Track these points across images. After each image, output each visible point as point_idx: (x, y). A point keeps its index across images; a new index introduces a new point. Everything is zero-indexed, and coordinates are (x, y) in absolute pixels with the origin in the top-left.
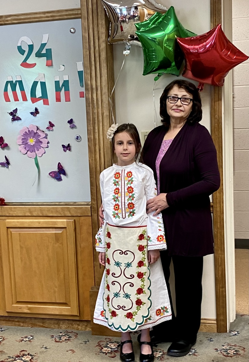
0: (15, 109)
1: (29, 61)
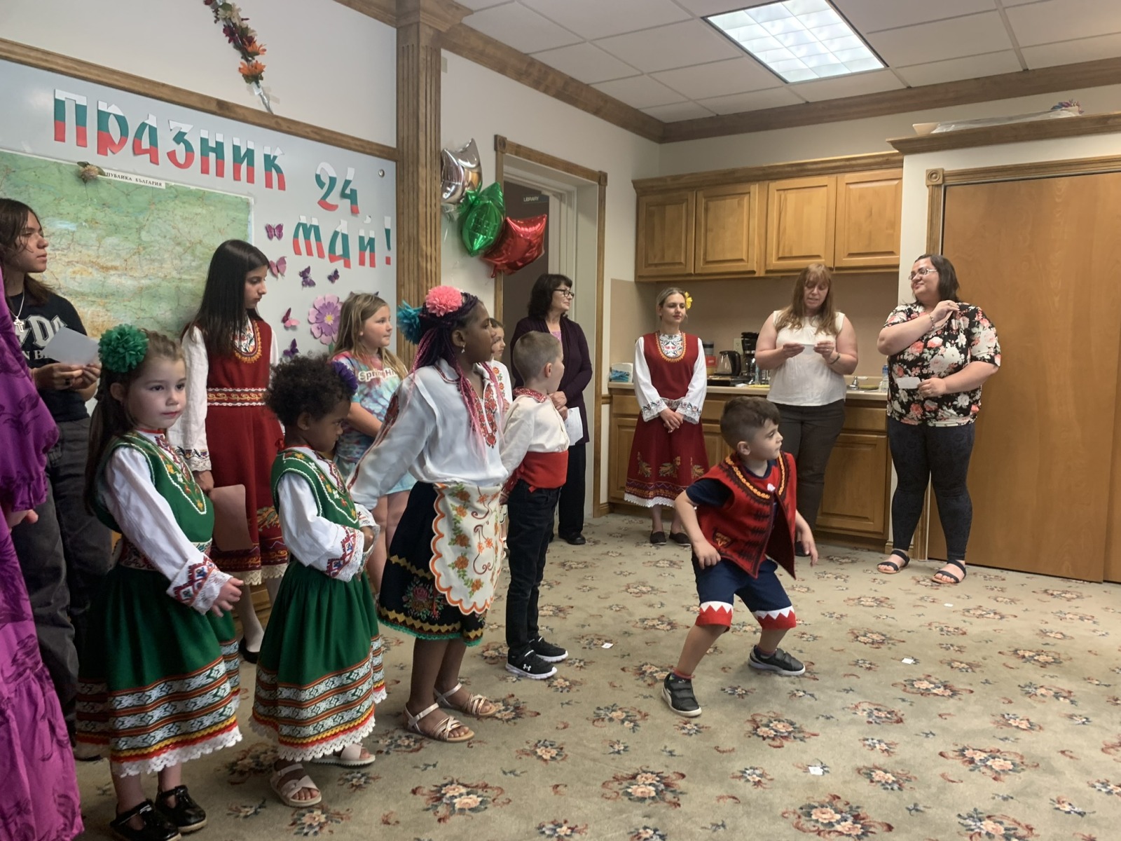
0: (307, 267)
1: (329, 200)
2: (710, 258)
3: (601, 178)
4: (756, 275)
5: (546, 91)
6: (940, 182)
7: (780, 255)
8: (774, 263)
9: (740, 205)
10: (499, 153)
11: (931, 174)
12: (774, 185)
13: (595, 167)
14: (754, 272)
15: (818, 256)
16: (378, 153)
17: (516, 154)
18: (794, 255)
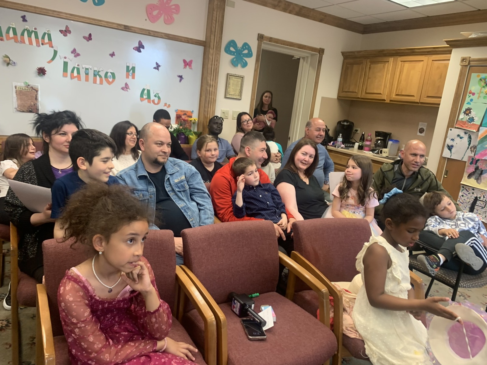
2: (367, 92)
3: (321, 51)
4: (386, 102)
5: (290, 12)
6: (467, 64)
7: (397, 94)
8: (394, 97)
9: (384, 67)
10: (259, 41)
11: (463, 60)
12: (400, 59)
13: (318, 46)
14: (385, 100)
15: (413, 96)
16: (195, 43)
17: (270, 41)
18: (403, 94)
